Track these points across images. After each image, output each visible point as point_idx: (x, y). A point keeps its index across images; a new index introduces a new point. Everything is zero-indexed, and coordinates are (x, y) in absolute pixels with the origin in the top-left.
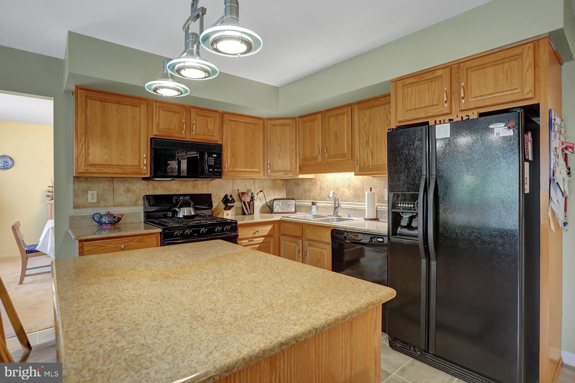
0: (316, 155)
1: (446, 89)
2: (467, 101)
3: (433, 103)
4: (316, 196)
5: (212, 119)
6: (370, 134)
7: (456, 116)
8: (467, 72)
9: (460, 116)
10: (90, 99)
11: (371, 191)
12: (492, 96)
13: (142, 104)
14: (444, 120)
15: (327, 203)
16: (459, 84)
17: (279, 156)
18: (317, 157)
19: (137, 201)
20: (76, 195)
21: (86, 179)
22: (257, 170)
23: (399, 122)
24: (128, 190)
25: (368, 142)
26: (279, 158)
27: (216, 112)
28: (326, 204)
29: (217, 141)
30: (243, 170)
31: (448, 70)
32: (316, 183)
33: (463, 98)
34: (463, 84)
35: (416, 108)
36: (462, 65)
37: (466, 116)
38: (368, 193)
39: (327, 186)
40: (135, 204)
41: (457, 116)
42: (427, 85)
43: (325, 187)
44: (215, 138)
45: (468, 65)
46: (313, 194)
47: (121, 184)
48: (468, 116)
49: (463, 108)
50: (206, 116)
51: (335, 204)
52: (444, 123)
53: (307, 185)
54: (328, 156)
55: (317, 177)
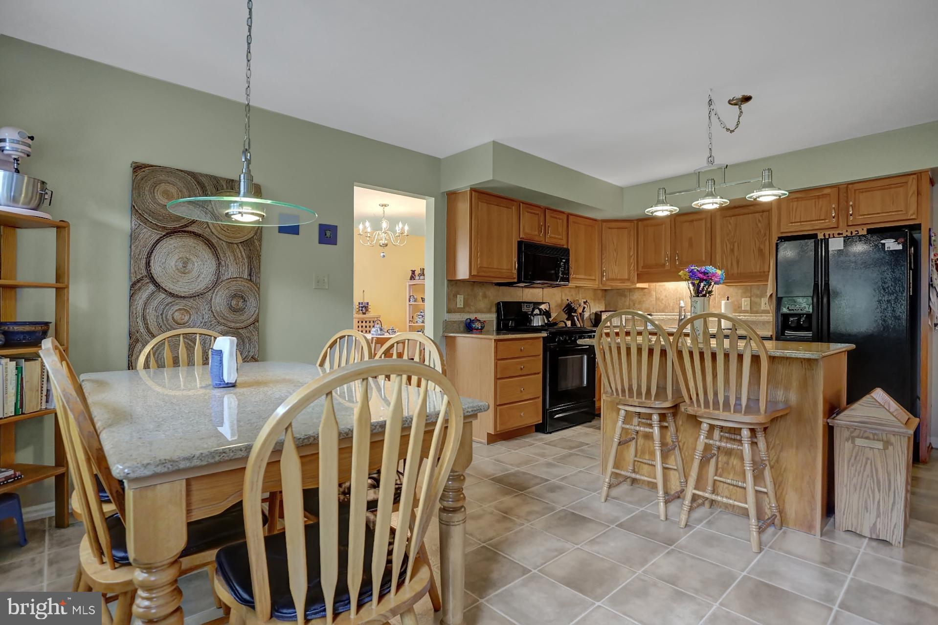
0: (663, 262)
1: (834, 206)
2: (854, 218)
3: (820, 217)
4: (649, 308)
5: (561, 221)
6: (735, 242)
7: (845, 231)
8: (855, 193)
9: (849, 231)
10: (480, 202)
11: (728, 300)
12: (878, 215)
13: (513, 206)
14: (833, 234)
15: (665, 315)
16: (847, 202)
17: (616, 263)
18: (664, 265)
19: (491, 308)
20: (449, 299)
21: (456, 283)
22: (593, 278)
23: (782, 233)
24: (485, 296)
25: (732, 250)
26: (616, 265)
27: (563, 213)
28: (664, 317)
29: (563, 245)
30: (582, 277)
31: (836, 189)
32: (650, 293)
33: (851, 215)
34: (851, 203)
35: (802, 220)
36: (850, 186)
37: (856, 231)
38: (726, 303)
39: (666, 296)
40: (490, 312)
41: (847, 231)
42: (814, 201)
43: (663, 297)
44: (563, 243)
45: (857, 186)
46: (646, 305)
47: (480, 290)
48: (857, 231)
49: (850, 224)
50: (556, 218)
51: (680, 315)
52: (834, 237)
53: (636, 296)
54: (680, 263)
55: (652, 287)
